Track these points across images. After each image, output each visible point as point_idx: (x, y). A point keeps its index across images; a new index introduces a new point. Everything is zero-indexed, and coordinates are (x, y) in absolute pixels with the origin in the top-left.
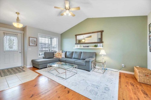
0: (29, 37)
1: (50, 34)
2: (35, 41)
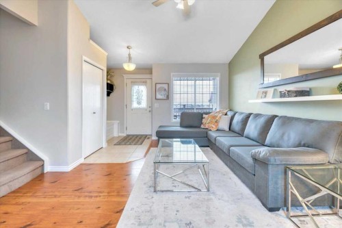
0: (156, 84)
1: (197, 70)
2: (165, 90)
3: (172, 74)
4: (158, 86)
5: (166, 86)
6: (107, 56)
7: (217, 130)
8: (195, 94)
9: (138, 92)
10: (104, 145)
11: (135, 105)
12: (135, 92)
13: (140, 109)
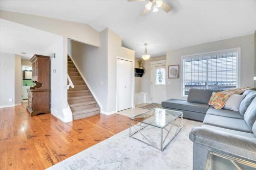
0: (169, 66)
2: (176, 70)
3: (182, 57)
4: (170, 68)
5: (177, 68)
6: (135, 53)
7: (223, 108)
8: (207, 72)
9: (160, 73)
10: (133, 106)
11: (158, 82)
12: (157, 73)
13: (160, 85)
